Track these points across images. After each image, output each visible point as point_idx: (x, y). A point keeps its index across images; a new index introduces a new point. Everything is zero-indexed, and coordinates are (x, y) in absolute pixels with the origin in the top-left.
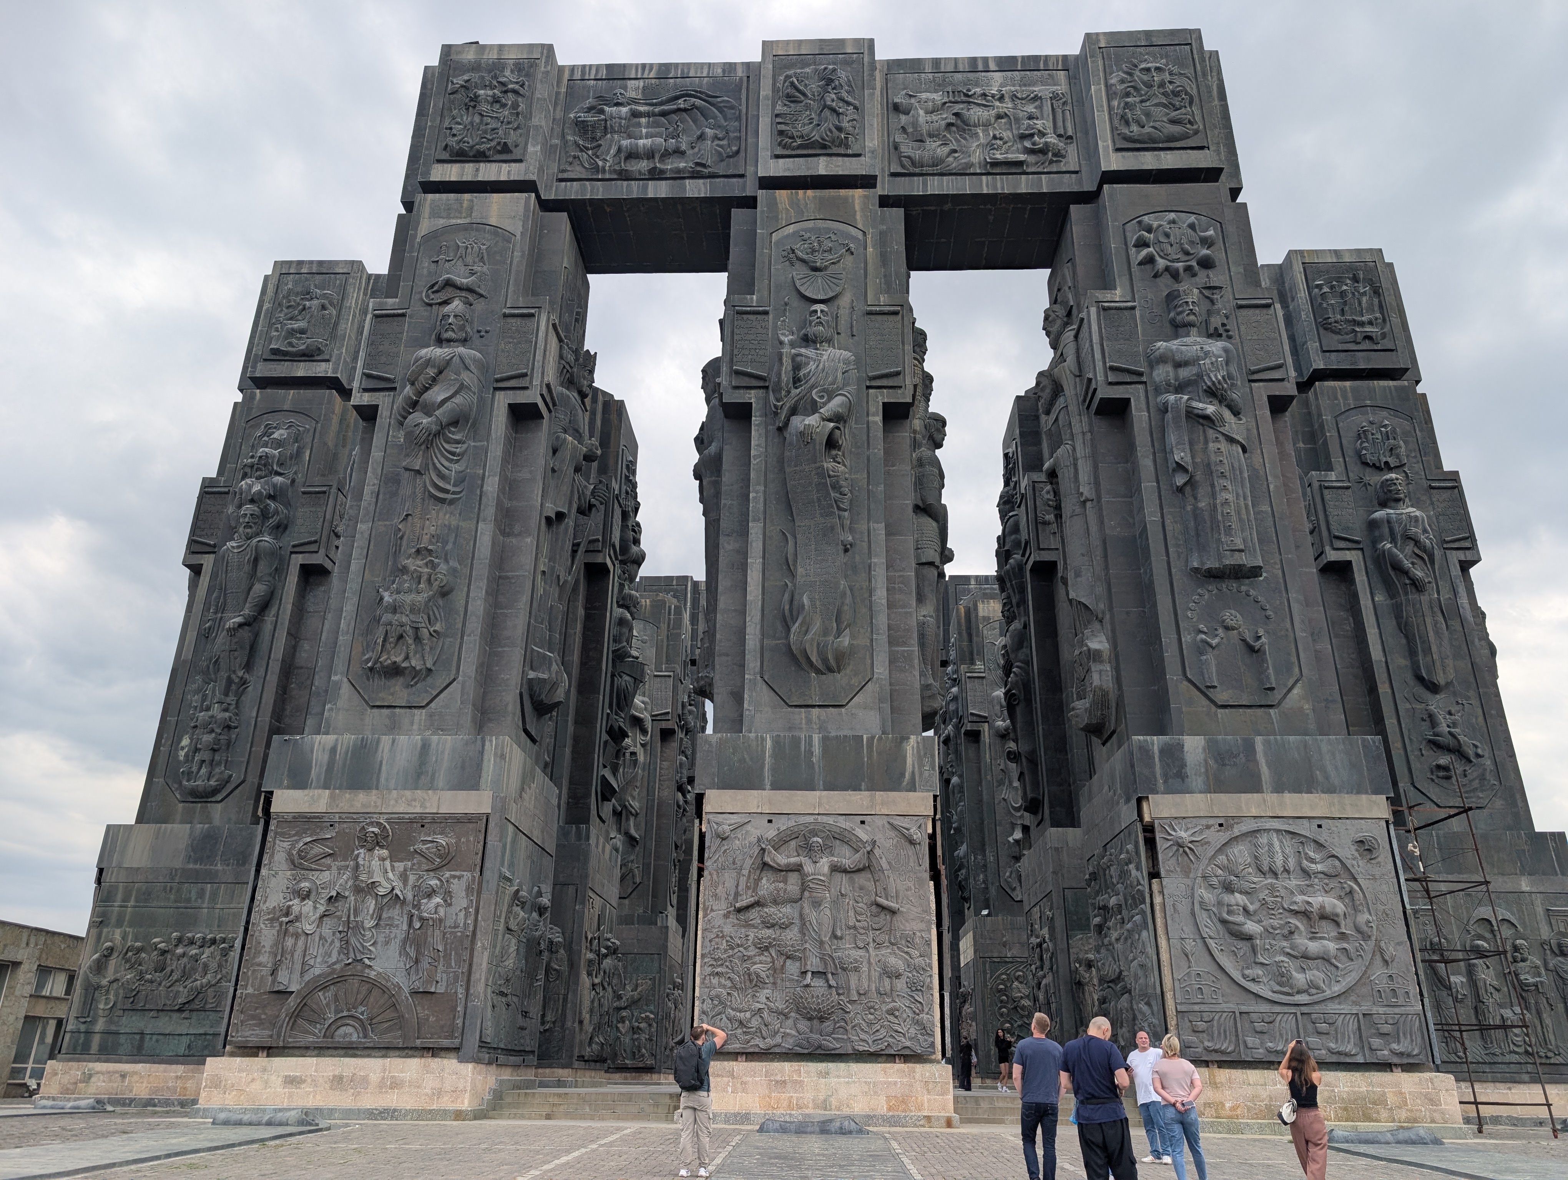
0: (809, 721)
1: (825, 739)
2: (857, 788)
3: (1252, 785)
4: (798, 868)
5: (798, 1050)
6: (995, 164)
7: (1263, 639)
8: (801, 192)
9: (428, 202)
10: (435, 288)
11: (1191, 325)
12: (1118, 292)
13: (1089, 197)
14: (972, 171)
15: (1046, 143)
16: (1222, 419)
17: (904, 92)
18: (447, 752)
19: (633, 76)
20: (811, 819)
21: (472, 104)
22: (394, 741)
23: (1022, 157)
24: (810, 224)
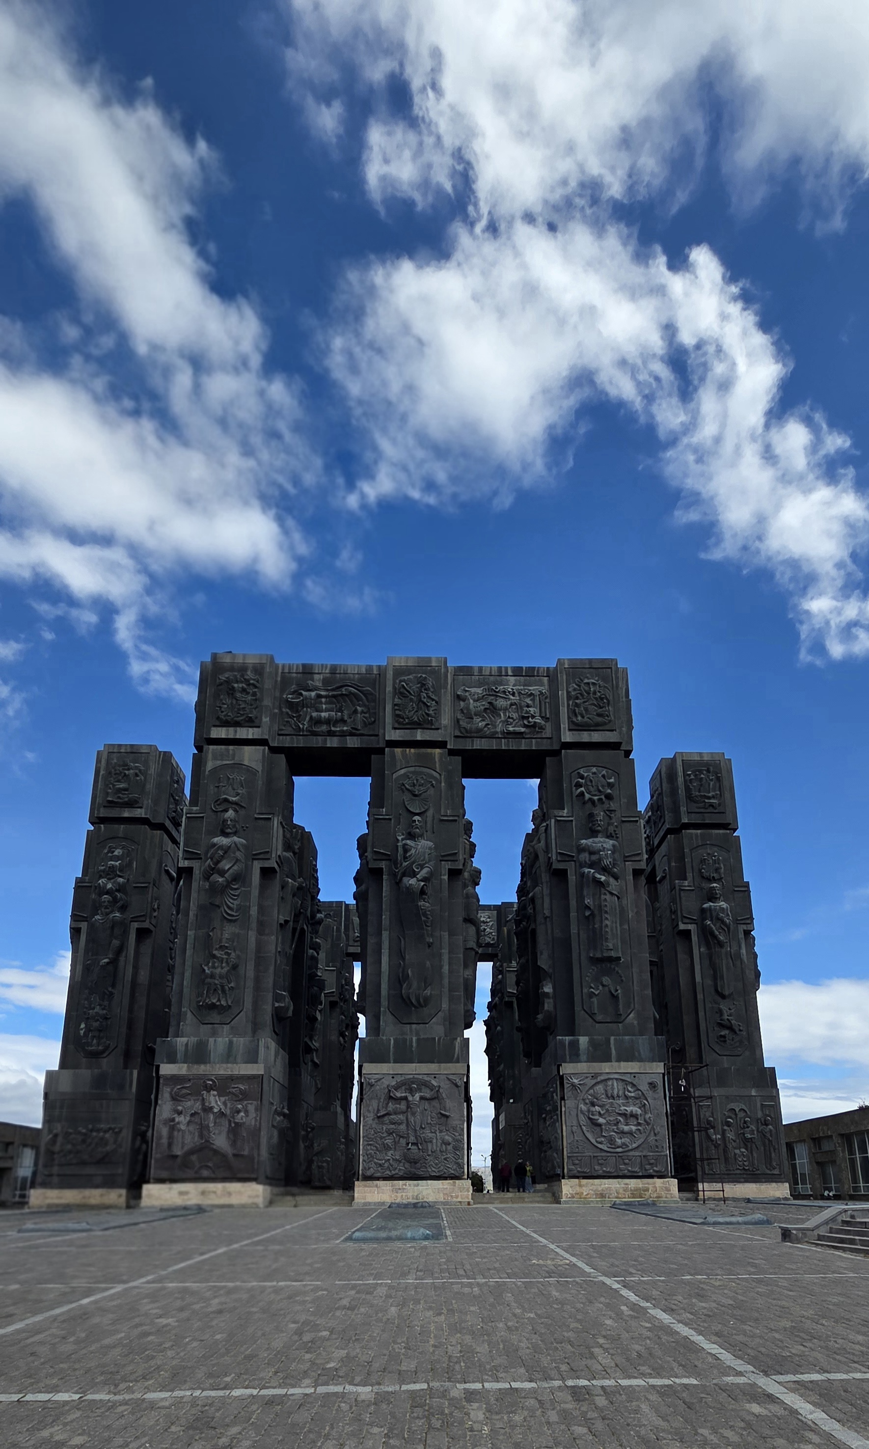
0: (411, 1030)
1: (418, 1040)
2: (433, 1062)
3: (608, 1059)
4: (406, 1098)
5: (405, 1175)
6: (509, 733)
7: (619, 991)
8: (408, 750)
9: (210, 751)
10: (218, 802)
11: (599, 832)
12: (565, 811)
13: (556, 753)
14: (497, 736)
15: (535, 722)
16: (608, 884)
17: (462, 688)
18: (241, 1046)
19: (317, 671)
20: (411, 1076)
21: (231, 692)
22: (215, 1040)
23: (523, 730)
24: (412, 769)
